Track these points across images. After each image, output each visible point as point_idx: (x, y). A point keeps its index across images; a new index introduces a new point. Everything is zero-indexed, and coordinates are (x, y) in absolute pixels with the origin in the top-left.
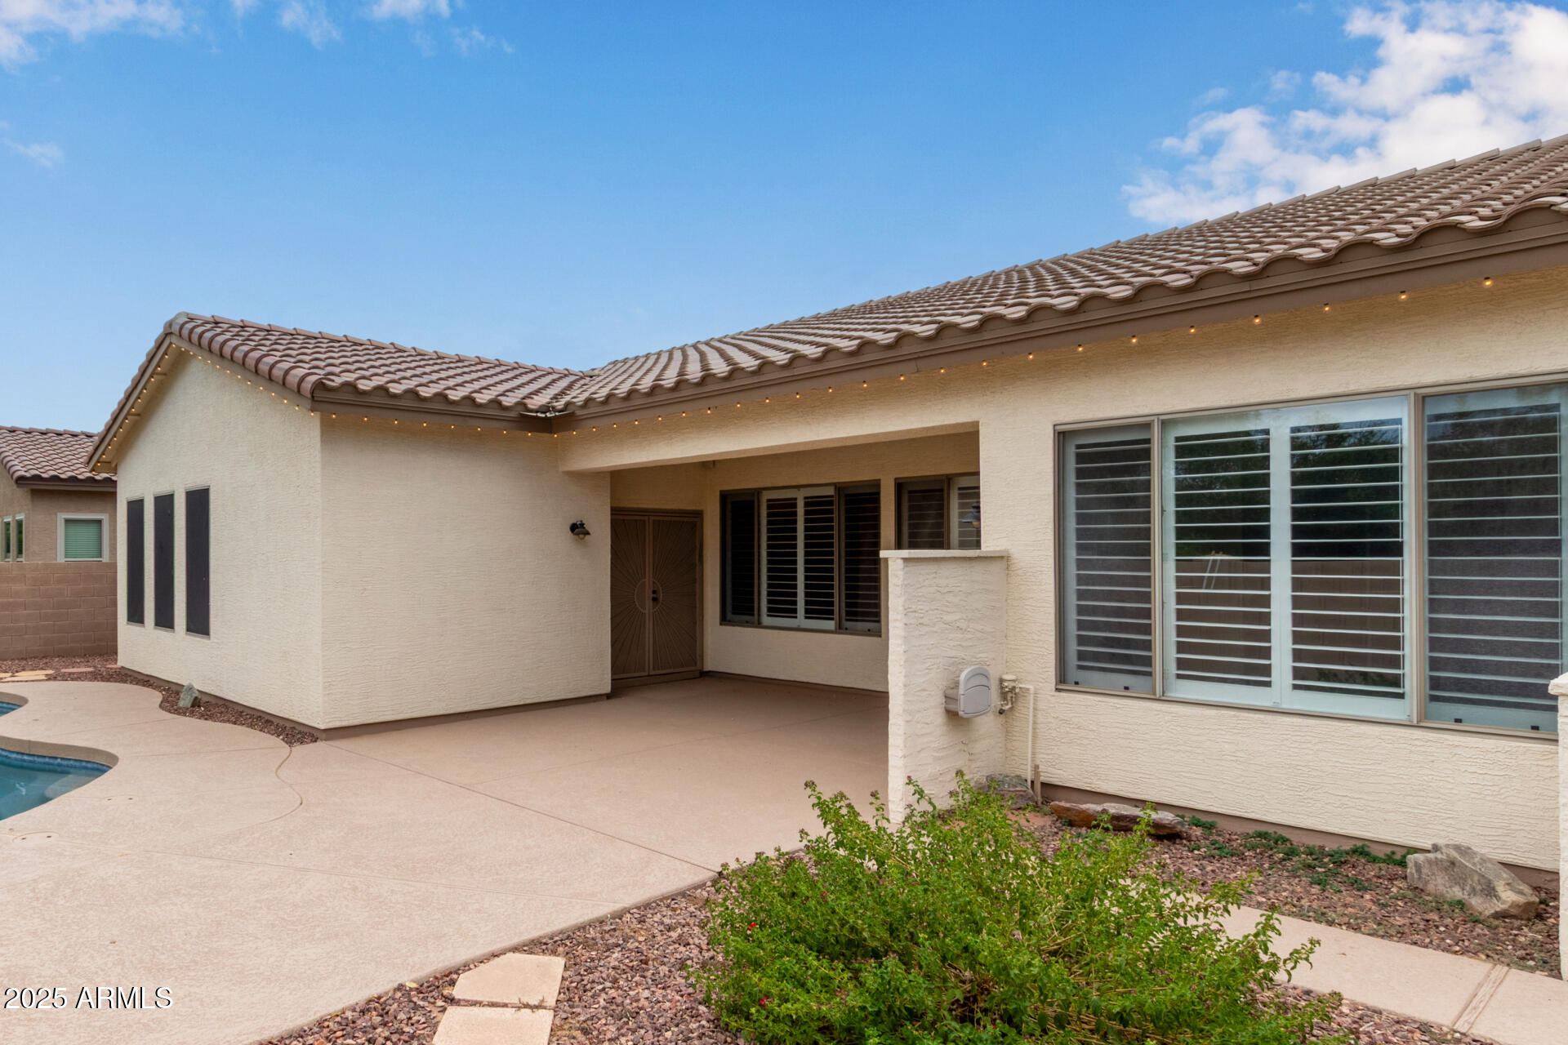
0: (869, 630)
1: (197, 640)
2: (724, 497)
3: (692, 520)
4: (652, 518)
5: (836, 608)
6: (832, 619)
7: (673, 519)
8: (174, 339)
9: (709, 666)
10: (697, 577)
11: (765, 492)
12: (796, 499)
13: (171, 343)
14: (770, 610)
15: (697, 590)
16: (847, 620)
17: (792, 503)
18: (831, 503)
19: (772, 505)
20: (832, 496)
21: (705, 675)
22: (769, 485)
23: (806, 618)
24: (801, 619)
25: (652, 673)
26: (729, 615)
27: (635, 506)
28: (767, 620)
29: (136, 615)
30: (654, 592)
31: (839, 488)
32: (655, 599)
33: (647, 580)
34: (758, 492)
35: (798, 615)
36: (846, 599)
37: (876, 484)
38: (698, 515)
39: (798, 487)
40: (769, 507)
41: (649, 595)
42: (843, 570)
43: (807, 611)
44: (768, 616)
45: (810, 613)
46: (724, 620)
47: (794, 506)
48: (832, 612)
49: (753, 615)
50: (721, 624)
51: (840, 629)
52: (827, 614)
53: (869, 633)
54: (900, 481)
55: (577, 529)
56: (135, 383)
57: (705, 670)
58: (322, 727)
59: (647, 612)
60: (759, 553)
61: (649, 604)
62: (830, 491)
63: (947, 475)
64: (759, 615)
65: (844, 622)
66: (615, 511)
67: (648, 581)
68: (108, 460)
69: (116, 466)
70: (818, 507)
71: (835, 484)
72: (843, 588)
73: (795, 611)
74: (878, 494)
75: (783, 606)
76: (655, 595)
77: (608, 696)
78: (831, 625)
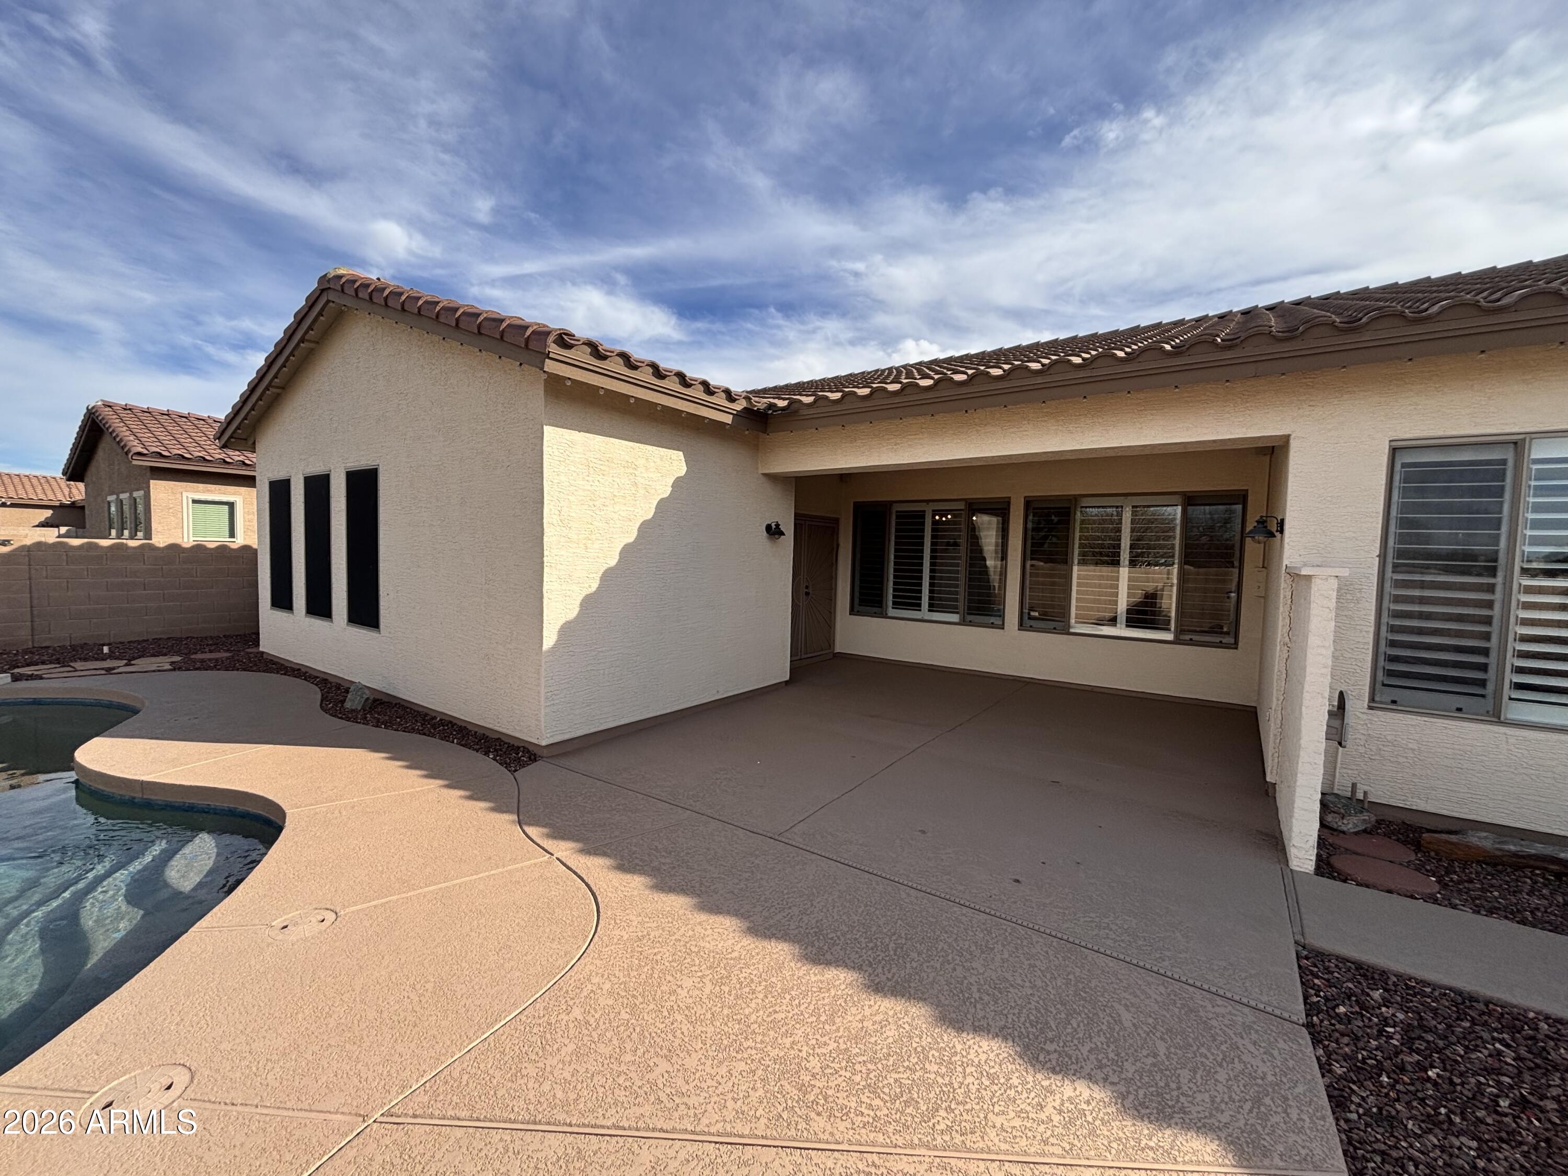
0: (992, 623)
1: (361, 634)
2: (858, 507)
3: (831, 526)
4: (807, 523)
5: (960, 603)
6: (957, 613)
7: (821, 524)
8: (332, 296)
9: (840, 649)
11: (894, 505)
12: (924, 511)
13: (328, 301)
14: (894, 603)
15: (833, 585)
16: (970, 614)
17: (922, 515)
18: (960, 515)
19: (901, 515)
20: (961, 510)
21: (836, 657)
22: (901, 498)
23: (930, 611)
24: (924, 612)
25: (804, 656)
26: (857, 607)
28: (891, 612)
29: (282, 600)
30: (807, 587)
31: (969, 503)
32: (807, 594)
33: (801, 576)
34: (891, 503)
35: (922, 608)
37: (1006, 500)
38: (837, 522)
39: (928, 501)
40: (897, 517)
41: (803, 590)
42: (967, 572)
43: (931, 605)
44: (894, 608)
45: (933, 607)
46: (852, 612)
47: (923, 517)
48: (956, 607)
49: (881, 607)
50: (850, 614)
51: (963, 622)
52: (952, 608)
53: (992, 626)
54: (1030, 499)
55: (773, 530)
56: (279, 348)
57: (835, 652)
58: (544, 743)
59: (800, 604)
62: (960, 506)
63: (1075, 495)
64: (885, 607)
65: (967, 614)
66: (797, 515)
67: (803, 578)
68: (244, 437)
69: (254, 443)
71: (965, 500)
72: (967, 587)
73: (919, 605)
74: (1008, 510)
75: (907, 601)
76: (807, 590)
77: (789, 684)
78: (955, 618)
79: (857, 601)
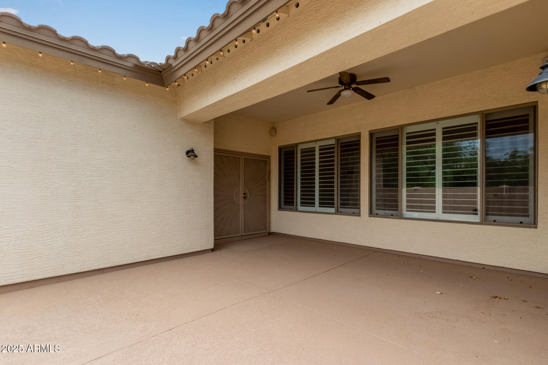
0: (354, 213)
2: (280, 149)
3: (265, 160)
4: (243, 157)
5: (335, 202)
6: (334, 207)
7: (255, 158)
9: (273, 229)
10: (267, 188)
11: (299, 145)
12: (315, 148)
14: (302, 203)
15: (267, 194)
16: (341, 208)
17: (313, 150)
18: (333, 148)
19: (303, 151)
20: (334, 144)
21: (270, 234)
22: (301, 141)
23: (320, 207)
24: (317, 207)
25: (243, 234)
26: (283, 206)
27: (234, 150)
28: (300, 208)
30: (244, 194)
31: (338, 139)
32: (245, 198)
33: (240, 188)
34: (296, 145)
35: (316, 205)
36: (340, 196)
37: (359, 135)
38: (269, 157)
39: (316, 141)
40: (302, 152)
41: (242, 195)
42: (339, 182)
43: (320, 203)
44: (301, 206)
45: (322, 204)
46: (280, 208)
47: (314, 151)
48: (333, 204)
49: (294, 205)
50: (278, 210)
51: (337, 212)
52: (331, 205)
53: (354, 214)
54: (371, 132)
55: (191, 153)
57: (271, 232)
59: (240, 204)
60: (297, 175)
61: (241, 200)
62: (333, 142)
63: (401, 126)
64: (296, 205)
65: (339, 208)
66: (216, 150)
67: (242, 189)
70: (326, 151)
71: (335, 137)
72: (339, 191)
73: (314, 203)
74: (359, 141)
75: (308, 201)
76: (245, 196)
77: (212, 250)
78: (333, 210)
79: (283, 202)
